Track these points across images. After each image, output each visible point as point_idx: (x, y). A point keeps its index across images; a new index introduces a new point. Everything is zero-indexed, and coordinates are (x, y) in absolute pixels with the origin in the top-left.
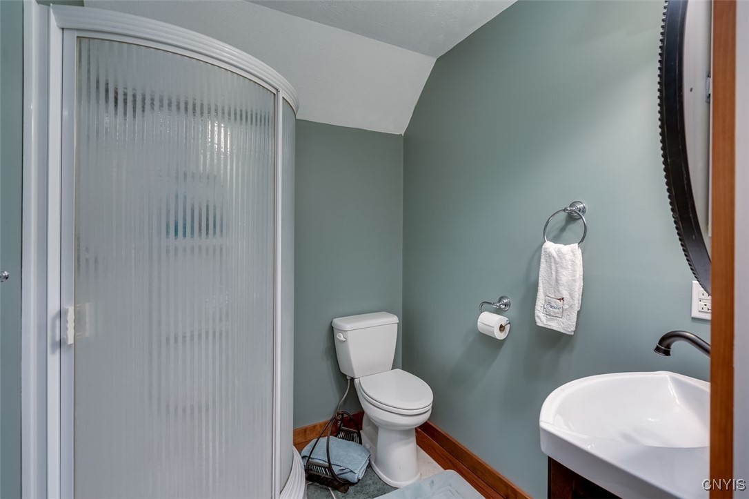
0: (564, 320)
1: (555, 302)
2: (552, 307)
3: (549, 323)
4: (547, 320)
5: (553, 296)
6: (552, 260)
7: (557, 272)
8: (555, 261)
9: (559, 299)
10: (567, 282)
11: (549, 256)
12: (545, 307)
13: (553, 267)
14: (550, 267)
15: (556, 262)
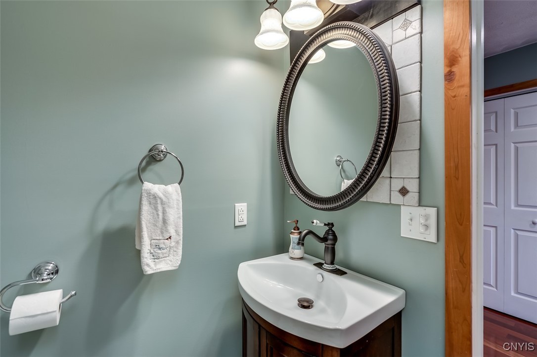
0: (171, 257)
1: (164, 243)
2: (160, 249)
3: (158, 267)
4: (155, 265)
5: (161, 238)
6: (159, 201)
7: (164, 212)
8: (162, 201)
9: (167, 239)
10: (174, 221)
11: (155, 197)
12: (152, 251)
13: (160, 208)
14: (156, 209)
15: (162, 203)
